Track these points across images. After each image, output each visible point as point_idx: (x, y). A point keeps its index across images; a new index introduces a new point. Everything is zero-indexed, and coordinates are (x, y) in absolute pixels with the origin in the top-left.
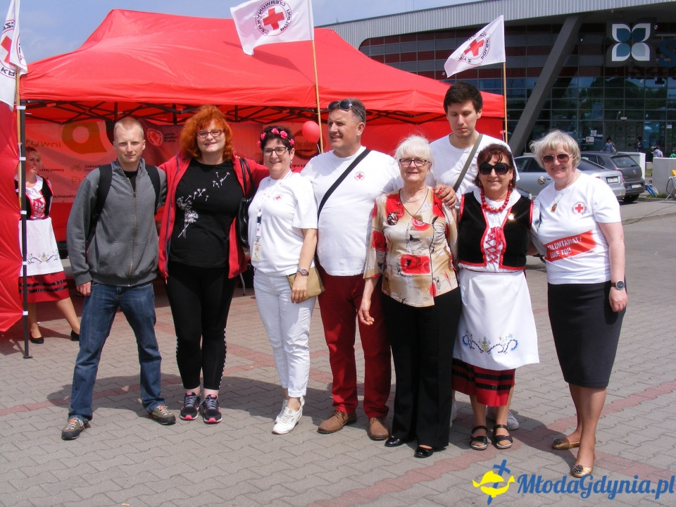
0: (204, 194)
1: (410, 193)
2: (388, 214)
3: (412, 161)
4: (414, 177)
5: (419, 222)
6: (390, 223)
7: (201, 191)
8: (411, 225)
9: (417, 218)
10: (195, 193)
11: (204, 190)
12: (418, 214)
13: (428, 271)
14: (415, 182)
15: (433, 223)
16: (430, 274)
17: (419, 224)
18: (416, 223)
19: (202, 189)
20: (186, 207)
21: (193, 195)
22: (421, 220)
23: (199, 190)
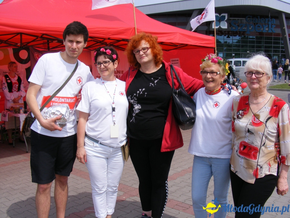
0: (144, 92)
1: (254, 96)
2: (238, 111)
3: (253, 73)
4: (256, 86)
5: (256, 119)
6: (238, 117)
7: (142, 91)
8: (251, 121)
9: (256, 116)
10: (138, 92)
11: (144, 89)
12: (258, 113)
13: (255, 158)
14: (256, 89)
15: (266, 122)
16: (256, 161)
17: (257, 121)
18: (255, 120)
19: (142, 89)
20: (134, 102)
21: (137, 94)
22: (258, 118)
23: (140, 90)
